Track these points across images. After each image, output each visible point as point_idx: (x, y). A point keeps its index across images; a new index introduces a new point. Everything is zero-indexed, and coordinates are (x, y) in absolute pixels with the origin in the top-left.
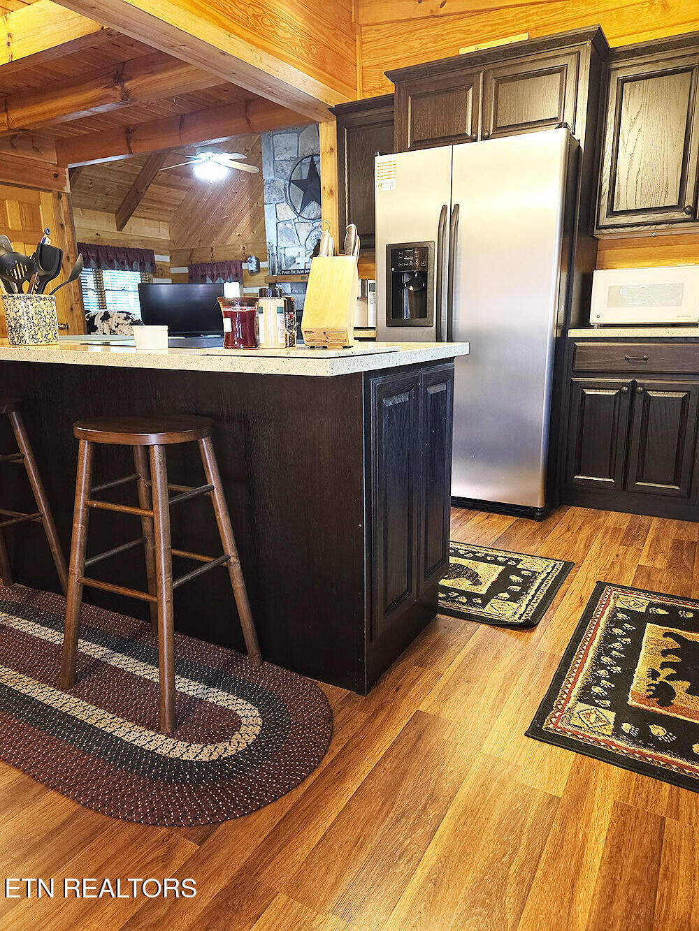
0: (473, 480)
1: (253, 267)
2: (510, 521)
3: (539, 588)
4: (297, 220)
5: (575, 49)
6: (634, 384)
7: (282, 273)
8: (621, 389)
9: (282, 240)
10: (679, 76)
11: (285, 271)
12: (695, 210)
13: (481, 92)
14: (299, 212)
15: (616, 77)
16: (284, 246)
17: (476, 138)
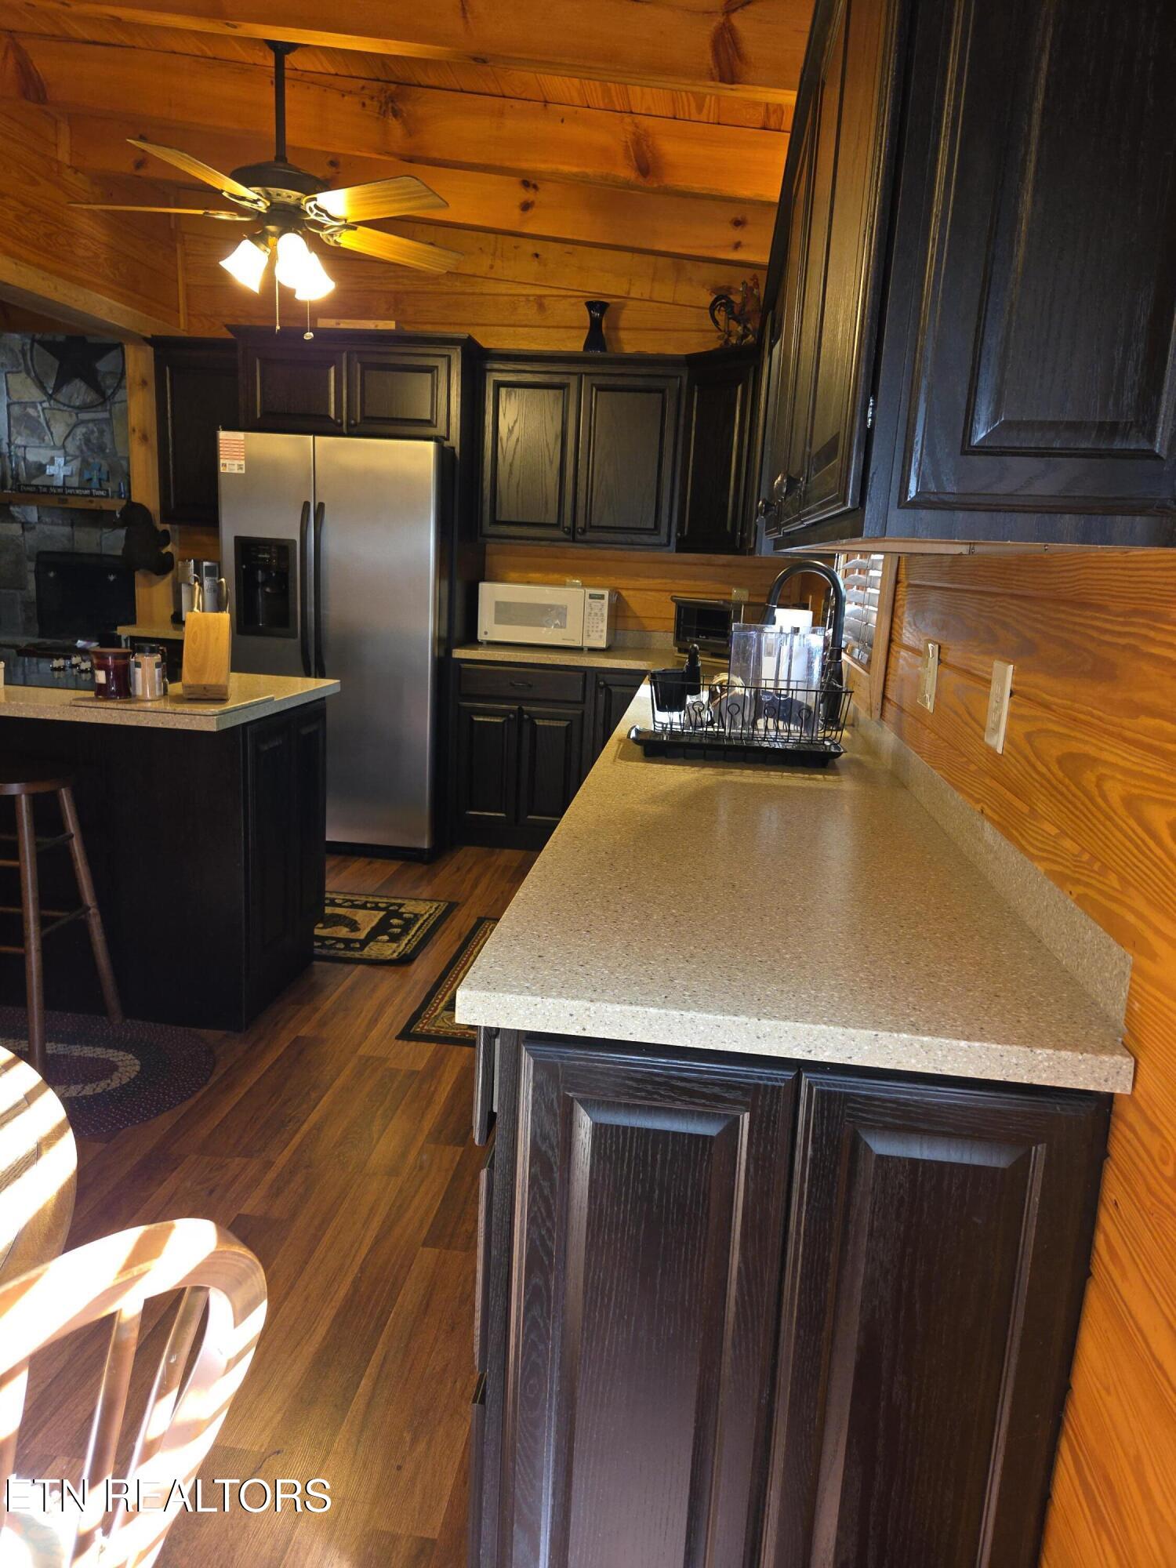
3: (420, 928)
4: (46, 405)
5: (445, 352)
6: (521, 711)
7: (18, 487)
8: (508, 716)
9: (19, 433)
10: (552, 392)
11: (26, 486)
12: (574, 532)
13: (344, 374)
14: (50, 392)
15: (491, 378)
16: (23, 443)
17: (342, 424)
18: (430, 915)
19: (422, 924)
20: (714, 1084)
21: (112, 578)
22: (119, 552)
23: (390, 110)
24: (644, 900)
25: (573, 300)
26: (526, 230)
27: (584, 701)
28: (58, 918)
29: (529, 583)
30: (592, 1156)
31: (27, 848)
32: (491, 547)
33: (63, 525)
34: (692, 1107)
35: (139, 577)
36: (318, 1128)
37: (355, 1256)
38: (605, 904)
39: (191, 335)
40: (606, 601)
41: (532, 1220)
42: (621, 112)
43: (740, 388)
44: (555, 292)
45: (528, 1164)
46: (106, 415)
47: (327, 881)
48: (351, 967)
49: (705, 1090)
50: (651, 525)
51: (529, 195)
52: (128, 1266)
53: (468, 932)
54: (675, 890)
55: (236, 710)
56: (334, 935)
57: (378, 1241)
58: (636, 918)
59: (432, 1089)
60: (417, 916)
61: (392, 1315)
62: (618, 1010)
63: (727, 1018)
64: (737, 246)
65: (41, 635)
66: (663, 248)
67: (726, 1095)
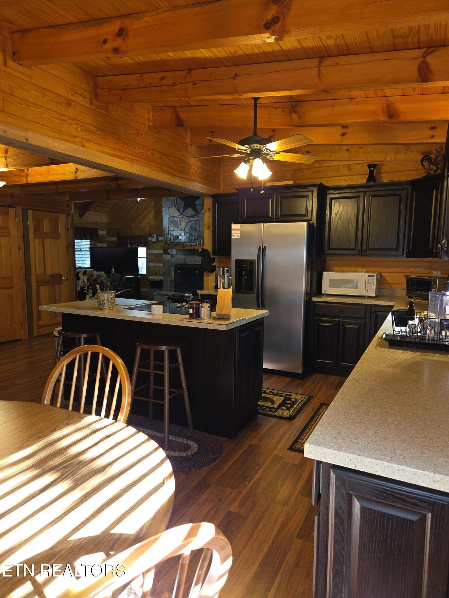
0: (272, 361)
1: (154, 239)
2: (288, 380)
3: (298, 405)
4: (180, 217)
5: (312, 189)
6: (339, 321)
7: (171, 244)
8: (333, 323)
9: (172, 226)
10: (353, 199)
11: (173, 243)
12: (362, 251)
13: (275, 201)
14: (181, 212)
15: (329, 197)
16: (173, 229)
17: (273, 218)
18: (302, 400)
19: (299, 404)
20: (414, 498)
21: (197, 272)
22: (200, 263)
23: (293, 111)
24: (385, 412)
25: (362, 164)
26: (344, 143)
27: (365, 318)
28: (175, 392)
29: (343, 271)
30: (361, 520)
31: (167, 368)
32: (328, 258)
33: (183, 255)
34: (404, 507)
35: (205, 274)
36: (258, 481)
37: (270, 537)
38: (367, 412)
39: (225, 193)
40: (375, 278)
41: (336, 542)
42: (381, 97)
43: (435, 191)
44: (354, 162)
45: (333, 518)
46: (197, 218)
47: (263, 384)
48: (272, 418)
49: (410, 500)
50: (395, 247)
51: (345, 130)
52: (186, 538)
53: (317, 409)
54: (399, 409)
55: (233, 323)
56: (266, 405)
57: (279, 531)
58: (381, 420)
59: (301, 472)
60: (297, 401)
61: (284, 564)
62: (370, 461)
63: (420, 471)
64: (432, 137)
65: (175, 291)
66: (399, 142)
67: (420, 504)
